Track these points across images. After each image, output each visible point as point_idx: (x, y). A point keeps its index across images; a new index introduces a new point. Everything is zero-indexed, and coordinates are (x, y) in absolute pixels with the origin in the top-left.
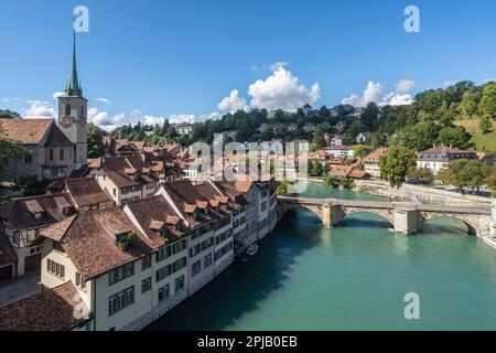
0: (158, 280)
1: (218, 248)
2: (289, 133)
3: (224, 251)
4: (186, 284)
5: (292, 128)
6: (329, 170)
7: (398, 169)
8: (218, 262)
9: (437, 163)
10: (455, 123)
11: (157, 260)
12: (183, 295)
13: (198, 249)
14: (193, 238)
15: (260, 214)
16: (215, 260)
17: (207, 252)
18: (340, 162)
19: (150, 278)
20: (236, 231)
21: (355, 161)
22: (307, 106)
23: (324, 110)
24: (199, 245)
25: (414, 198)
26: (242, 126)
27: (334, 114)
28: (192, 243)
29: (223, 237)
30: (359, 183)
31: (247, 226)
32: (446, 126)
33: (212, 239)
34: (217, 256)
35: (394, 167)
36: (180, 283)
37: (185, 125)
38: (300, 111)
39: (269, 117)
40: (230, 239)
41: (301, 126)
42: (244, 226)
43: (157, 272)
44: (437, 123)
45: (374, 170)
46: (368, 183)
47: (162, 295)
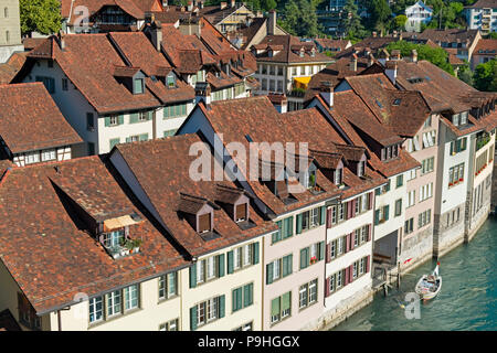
3: (346, 276)
8: (333, 301)
11: (192, 284)
13: (286, 265)
14: (275, 240)
15: (447, 193)
16: (326, 295)
17: (308, 275)
19: (176, 321)
20: (380, 232)
24: (290, 257)
28: (271, 252)
29: (348, 243)
31: (409, 223)
33: (320, 245)
34: (331, 286)
40: (366, 249)
42: (400, 221)
43: (192, 310)
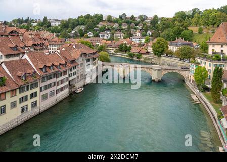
0: (20, 103)
1: (58, 87)
2: (114, 29)
3: (62, 89)
4: (38, 105)
5: (116, 26)
6: (131, 49)
7: (160, 50)
8: (59, 95)
9: (175, 47)
10: (189, 28)
11: (20, 92)
12: (36, 111)
13: (46, 87)
14: (43, 81)
17: (51, 89)
18: (137, 45)
19: (16, 101)
20: (70, 79)
21: (144, 45)
22: (124, 14)
23: (133, 18)
24: (46, 85)
25: (166, 64)
26: (88, 23)
27: (138, 20)
28: (41, 84)
29: (62, 82)
30: (144, 56)
31: (78, 77)
32: (185, 29)
33: (55, 82)
34: (57, 91)
35: (158, 48)
36: (35, 104)
37: (56, 21)
38: (121, 17)
39: (104, 19)
40: (67, 83)
41: (120, 25)
42: (75, 76)
43: (20, 99)
44: (181, 28)
45: (150, 50)
46: (148, 56)
47: (23, 110)
